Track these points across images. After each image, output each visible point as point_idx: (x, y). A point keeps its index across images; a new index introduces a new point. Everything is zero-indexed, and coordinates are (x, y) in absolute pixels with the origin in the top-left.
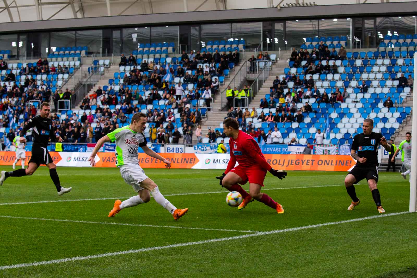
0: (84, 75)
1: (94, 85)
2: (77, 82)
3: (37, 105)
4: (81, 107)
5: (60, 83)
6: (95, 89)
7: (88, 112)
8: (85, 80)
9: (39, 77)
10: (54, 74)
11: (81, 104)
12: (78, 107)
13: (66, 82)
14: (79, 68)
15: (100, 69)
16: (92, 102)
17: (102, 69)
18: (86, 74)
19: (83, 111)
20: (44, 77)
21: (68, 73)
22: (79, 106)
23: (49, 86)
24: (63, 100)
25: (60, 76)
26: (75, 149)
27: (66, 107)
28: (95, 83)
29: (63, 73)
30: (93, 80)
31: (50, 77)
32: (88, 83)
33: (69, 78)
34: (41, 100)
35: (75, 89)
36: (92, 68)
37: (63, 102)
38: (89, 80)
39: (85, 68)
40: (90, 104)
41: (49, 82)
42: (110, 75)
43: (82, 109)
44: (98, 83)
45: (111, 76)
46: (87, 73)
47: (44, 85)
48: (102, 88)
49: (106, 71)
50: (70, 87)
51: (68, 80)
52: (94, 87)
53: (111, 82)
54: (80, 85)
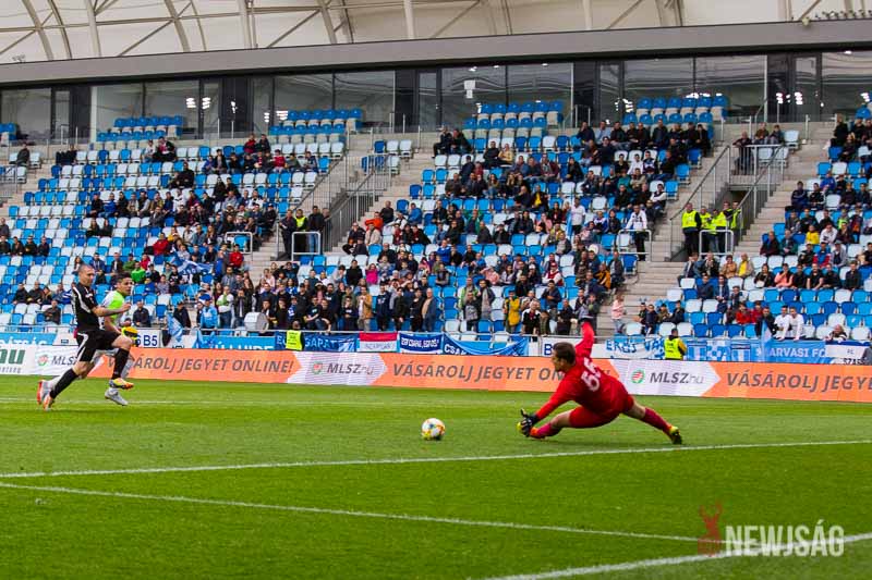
0: (352, 175)
1: (377, 200)
2: (336, 190)
3: (245, 244)
4: (346, 249)
5: (296, 192)
6: (378, 207)
7: (361, 260)
8: (354, 186)
9: (248, 178)
10: (283, 172)
11: (345, 240)
12: (339, 249)
13: (311, 190)
14: (342, 160)
15: (389, 161)
16: (372, 238)
17: (395, 161)
18: (356, 173)
19: (351, 257)
20: (261, 178)
21: (316, 170)
22: (341, 245)
23: (272, 199)
24: (304, 232)
25: (298, 177)
26: (330, 344)
27: (311, 249)
28: (378, 193)
29: (304, 170)
30: (372, 186)
31: (275, 178)
32: (362, 194)
33: (318, 182)
34: (253, 231)
35: (332, 208)
36: (371, 160)
37: (304, 235)
38: (365, 187)
39: (354, 159)
40: (366, 242)
41: (271, 190)
42: (414, 175)
43: (349, 253)
44: (385, 193)
45: (415, 177)
46: (360, 171)
47: (260, 197)
48: (394, 206)
49: (403, 167)
50: (322, 201)
51: (317, 186)
52: (375, 203)
53: (415, 191)
54: (343, 197)
